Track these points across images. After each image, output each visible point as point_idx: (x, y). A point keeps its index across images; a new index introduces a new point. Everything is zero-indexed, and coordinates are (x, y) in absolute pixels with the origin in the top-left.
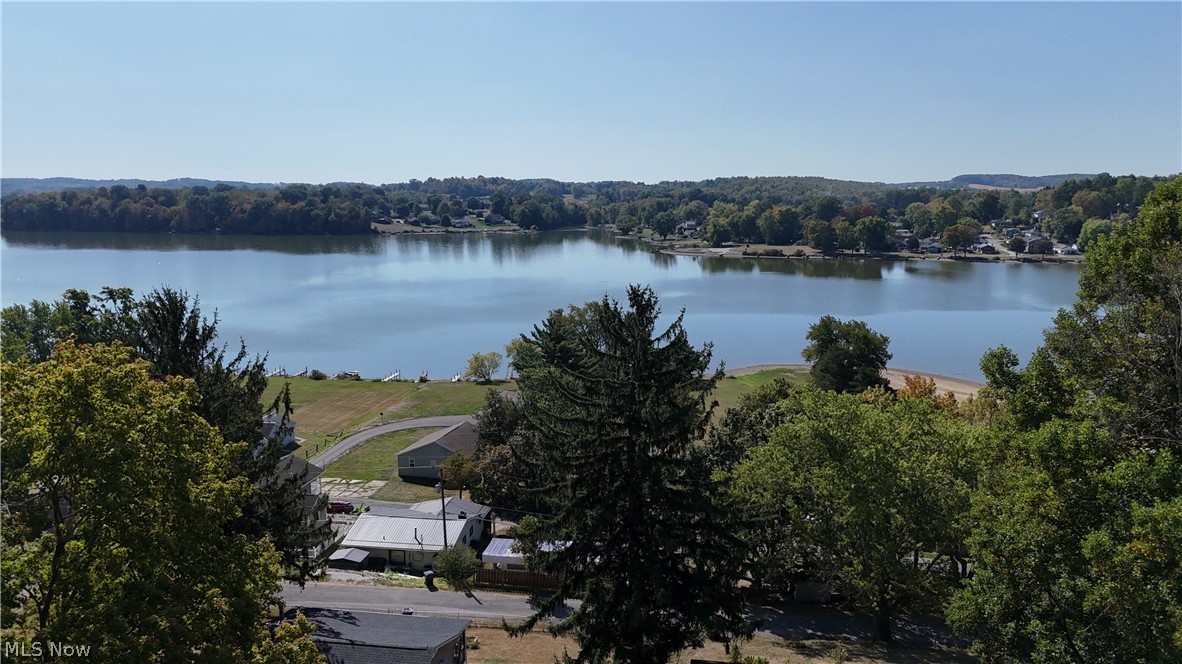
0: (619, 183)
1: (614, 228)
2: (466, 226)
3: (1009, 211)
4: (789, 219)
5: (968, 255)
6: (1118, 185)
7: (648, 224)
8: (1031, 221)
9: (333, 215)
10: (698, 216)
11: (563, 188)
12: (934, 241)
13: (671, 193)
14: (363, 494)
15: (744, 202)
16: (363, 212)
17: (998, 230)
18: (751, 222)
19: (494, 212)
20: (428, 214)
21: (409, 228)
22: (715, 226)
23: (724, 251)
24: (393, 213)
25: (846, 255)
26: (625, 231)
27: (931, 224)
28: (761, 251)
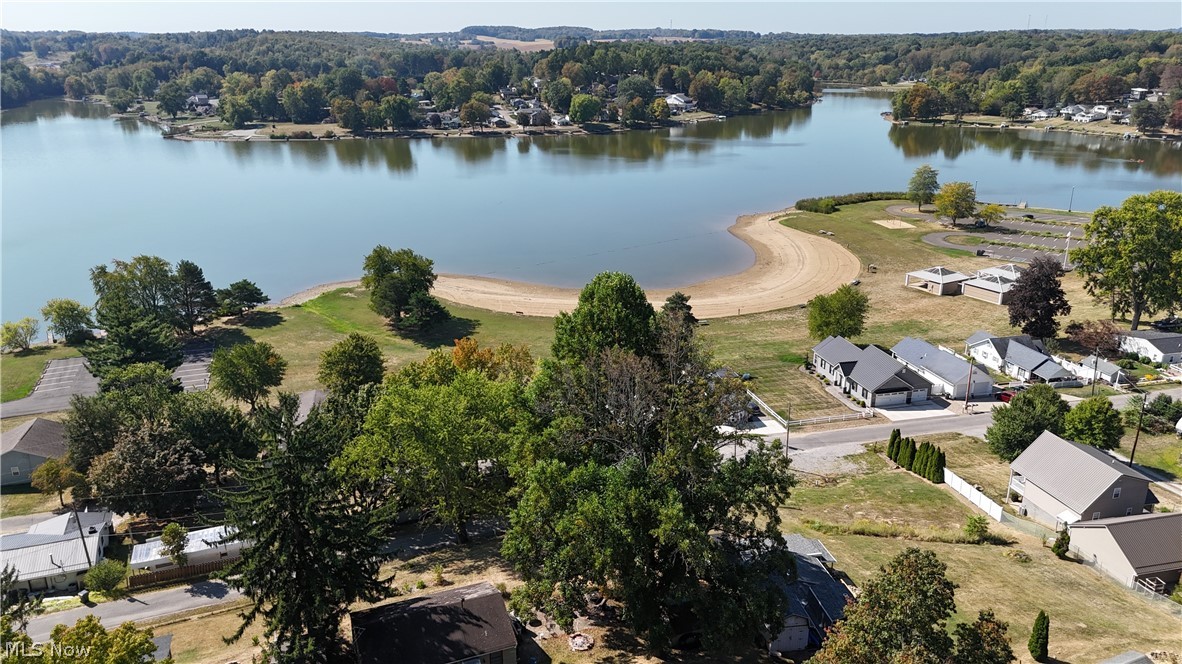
1: (103, 98)
3: (513, 78)
4: (313, 96)
5: (485, 130)
6: (595, 57)
8: (532, 91)
10: (209, 87)
11: (19, 44)
12: (453, 115)
15: (258, 71)
17: (506, 101)
18: (272, 99)
22: (233, 106)
23: (249, 134)
25: (377, 133)
26: (121, 108)
27: (450, 98)
28: (289, 134)
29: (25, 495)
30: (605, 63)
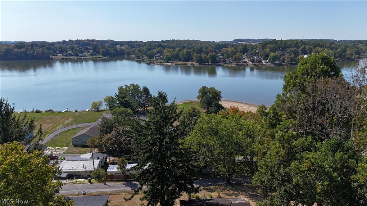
0: (134, 41)
1: (134, 56)
2: (84, 56)
3: (250, 50)
4: (188, 53)
5: (239, 64)
6: (278, 43)
7: (145, 55)
8: (256, 53)
9: (35, 53)
10: (161, 53)
11: (116, 43)
12: (230, 60)
13: (152, 45)
14: (61, 152)
15: (174, 48)
16: (47, 52)
17: (247, 56)
18: (177, 55)
19: (93, 51)
20: (70, 52)
21: (64, 57)
22: (166, 56)
23: (170, 64)
24: (57, 52)
25: (206, 64)
26: (138, 58)
27: (229, 55)
28: (181, 64)
29: (85, 148)
30: (281, 45)
